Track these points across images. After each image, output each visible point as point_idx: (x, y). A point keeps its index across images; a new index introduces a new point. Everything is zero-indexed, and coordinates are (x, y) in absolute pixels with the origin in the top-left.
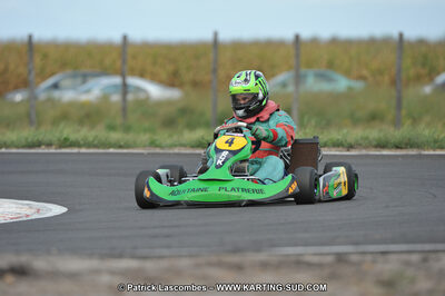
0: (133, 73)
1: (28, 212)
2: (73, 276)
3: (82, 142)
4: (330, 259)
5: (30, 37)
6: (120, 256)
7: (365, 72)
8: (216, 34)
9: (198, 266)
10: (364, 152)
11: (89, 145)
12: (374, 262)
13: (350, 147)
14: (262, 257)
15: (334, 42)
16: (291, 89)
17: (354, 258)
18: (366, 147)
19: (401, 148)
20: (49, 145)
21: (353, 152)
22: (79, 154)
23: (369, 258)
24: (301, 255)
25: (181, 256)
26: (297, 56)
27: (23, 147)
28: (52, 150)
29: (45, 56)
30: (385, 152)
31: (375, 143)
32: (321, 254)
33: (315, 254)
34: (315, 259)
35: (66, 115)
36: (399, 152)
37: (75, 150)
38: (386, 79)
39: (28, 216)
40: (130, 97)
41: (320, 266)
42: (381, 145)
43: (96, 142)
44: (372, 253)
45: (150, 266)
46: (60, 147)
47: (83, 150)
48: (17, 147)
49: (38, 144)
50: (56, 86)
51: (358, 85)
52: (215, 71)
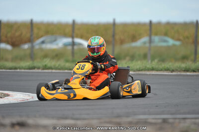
0: (77, 37)
1: (28, 98)
2: (45, 127)
3: (53, 67)
4: (160, 121)
5: (32, 20)
6: (66, 118)
7: (181, 38)
8: (114, 20)
9: (101, 123)
10: (179, 73)
11: (56, 69)
12: (180, 123)
13: (173, 71)
14: (129, 119)
15: (168, 24)
16: (147, 45)
17: (171, 121)
18: (179, 71)
19: (196, 72)
20: (39, 68)
21: (174, 73)
22: (52, 72)
23: (177, 121)
24: (147, 119)
25: (93, 119)
26: (151, 30)
27: (27, 69)
28: (40, 71)
29: (39, 29)
30: (188, 73)
31: (184, 69)
32: (156, 119)
33: (153, 119)
34: (153, 121)
35: (46, 55)
36: (194, 74)
37: (50, 71)
38: (191, 40)
39: (27, 100)
40: (76, 47)
41: (155, 124)
42: (187, 70)
43: (59, 67)
44: (179, 119)
45: (79, 123)
46: (43, 69)
47: (54, 71)
48: (25, 69)
49: (34, 68)
50: (43, 42)
51: (178, 43)
52: (114, 36)
